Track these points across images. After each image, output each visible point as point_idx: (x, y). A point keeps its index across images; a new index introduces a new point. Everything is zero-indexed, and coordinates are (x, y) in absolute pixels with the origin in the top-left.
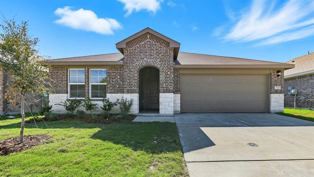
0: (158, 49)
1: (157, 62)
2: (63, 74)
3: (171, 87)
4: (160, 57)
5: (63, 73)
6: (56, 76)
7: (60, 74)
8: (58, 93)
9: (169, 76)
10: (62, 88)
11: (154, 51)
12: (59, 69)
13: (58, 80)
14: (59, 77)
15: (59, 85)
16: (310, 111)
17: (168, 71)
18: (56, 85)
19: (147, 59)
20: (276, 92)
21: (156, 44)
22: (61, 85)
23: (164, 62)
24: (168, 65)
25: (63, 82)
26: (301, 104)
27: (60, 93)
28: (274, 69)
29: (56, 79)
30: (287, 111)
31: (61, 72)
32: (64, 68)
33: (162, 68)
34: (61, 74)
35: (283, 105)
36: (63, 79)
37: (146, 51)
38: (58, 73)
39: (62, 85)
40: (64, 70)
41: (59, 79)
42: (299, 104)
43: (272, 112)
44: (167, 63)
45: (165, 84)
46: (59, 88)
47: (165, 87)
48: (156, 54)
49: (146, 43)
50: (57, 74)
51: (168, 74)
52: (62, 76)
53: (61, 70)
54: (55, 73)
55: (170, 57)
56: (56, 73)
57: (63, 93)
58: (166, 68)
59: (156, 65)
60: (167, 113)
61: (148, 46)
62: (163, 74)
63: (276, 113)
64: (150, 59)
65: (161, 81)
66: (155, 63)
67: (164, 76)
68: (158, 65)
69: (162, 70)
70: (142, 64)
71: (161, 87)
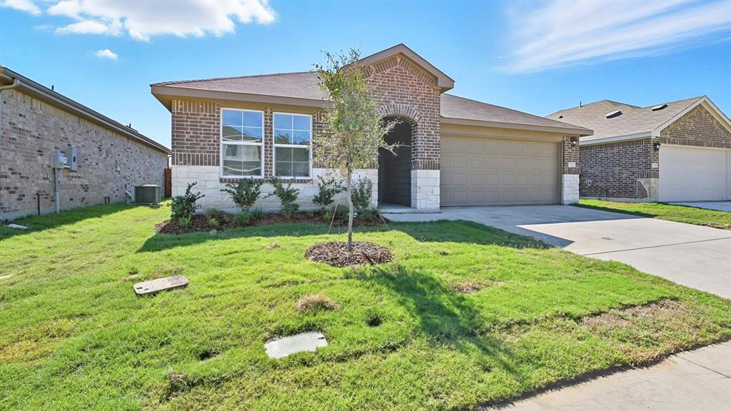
0: (415, 86)
1: (414, 111)
2: (211, 119)
3: (436, 159)
4: (418, 102)
5: (210, 116)
6: (191, 122)
7: (201, 119)
8: (197, 164)
9: (434, 138)
10: (208, 152)
11: (408, 89)
12: (201, 106)
13: (197, 133)
14: (200, 126)
15: (199, 144)
16: (600, 201)
17: (432, 129)
18: (191, 144)
19: (396, 102)
20: (571, 171)
21: (412, 77)
22: (204, 145)
23: (424, 111)
24: (432, 117)
25: (209, 137)
26: (586, 191)
27: (201, 164)
28: (568, 135)
29: (191, 129)
30: (582, 202)
31: (205, 115)
32: (214, 104)
33: (423, 123)
34: (206, 119)
35: (578, 192)
36: (210, 130)
37: (394, 87)
38: (198, 115)
39: (209, 145)
40: (214, 111)
41: (201, 130)
42: (583, 191)
43: (565, 203)
44: (431, 114)
45: (428, 153)
46: (200, 152)
47: (427, 159)
48: (411, 95)
49: (394, 72)
50: (194, 118)
51: (432, 135)
52: (207, 123)
53: (206, 110)
54: (188, 114)
55: (436, 103)
56: (191, 114)
57: (209, 165)
58: (428, 123)
59: (411, 116)
60: (429, 207)
61: (397, 78)
62: (423, 135)
63: (570, 205)
64: (402, 103)
65: (420, 146)
66: (410, 113)
67: (425, 138)
68: (415, 116)
69: (422, 125)
70: (387, 112)
71: (420, 158)
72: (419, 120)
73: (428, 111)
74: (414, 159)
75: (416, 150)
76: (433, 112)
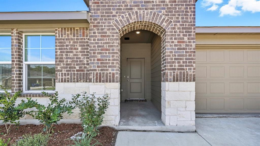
1: (161, 17)
3: (190, 69)
9: (187, 45)
17: (185, 35)
19: (139, 9)
23: (174, 15)
24: (185, 22)
33: (172, 28)
44: (183, 18)
45: (179, 62)
47: (178, 69)
51: (184, 42)
55: (189, 5)
58: (179, 28)
59: (158, 22)
60: (181, 124)
62: (173, 42)
64: (146, 9)
65: (169, 56)
66: (156, 19)
67: (175, 45)
68: (162, 22)
69: (171, 32)
70: (128, 20)
71: (170, 69)
72: (168, 26)
73: (179, 15)
74: (163, 70)
75: (165, 60)
76: (185, 15)
